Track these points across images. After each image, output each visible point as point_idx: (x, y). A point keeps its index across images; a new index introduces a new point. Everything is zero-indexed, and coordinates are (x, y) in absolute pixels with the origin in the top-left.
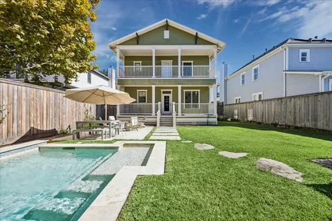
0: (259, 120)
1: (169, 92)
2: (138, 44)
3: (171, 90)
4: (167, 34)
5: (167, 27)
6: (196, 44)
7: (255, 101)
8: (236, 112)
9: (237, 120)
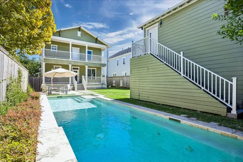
0: (125, 86)
1: (77, 69)
2: (60, 36)
3: (79, 67)
4: (79, 33)
5: (79, 29)
6: (96, 43)
7: (123, 76)
8: (114, 82)
9: (115, 87)
